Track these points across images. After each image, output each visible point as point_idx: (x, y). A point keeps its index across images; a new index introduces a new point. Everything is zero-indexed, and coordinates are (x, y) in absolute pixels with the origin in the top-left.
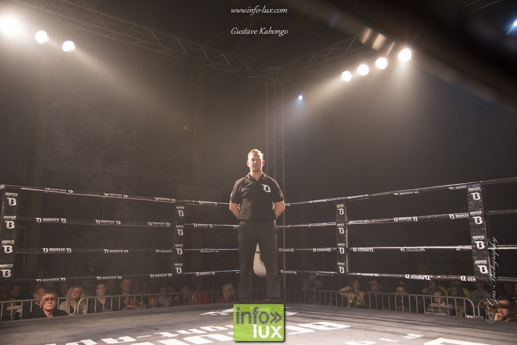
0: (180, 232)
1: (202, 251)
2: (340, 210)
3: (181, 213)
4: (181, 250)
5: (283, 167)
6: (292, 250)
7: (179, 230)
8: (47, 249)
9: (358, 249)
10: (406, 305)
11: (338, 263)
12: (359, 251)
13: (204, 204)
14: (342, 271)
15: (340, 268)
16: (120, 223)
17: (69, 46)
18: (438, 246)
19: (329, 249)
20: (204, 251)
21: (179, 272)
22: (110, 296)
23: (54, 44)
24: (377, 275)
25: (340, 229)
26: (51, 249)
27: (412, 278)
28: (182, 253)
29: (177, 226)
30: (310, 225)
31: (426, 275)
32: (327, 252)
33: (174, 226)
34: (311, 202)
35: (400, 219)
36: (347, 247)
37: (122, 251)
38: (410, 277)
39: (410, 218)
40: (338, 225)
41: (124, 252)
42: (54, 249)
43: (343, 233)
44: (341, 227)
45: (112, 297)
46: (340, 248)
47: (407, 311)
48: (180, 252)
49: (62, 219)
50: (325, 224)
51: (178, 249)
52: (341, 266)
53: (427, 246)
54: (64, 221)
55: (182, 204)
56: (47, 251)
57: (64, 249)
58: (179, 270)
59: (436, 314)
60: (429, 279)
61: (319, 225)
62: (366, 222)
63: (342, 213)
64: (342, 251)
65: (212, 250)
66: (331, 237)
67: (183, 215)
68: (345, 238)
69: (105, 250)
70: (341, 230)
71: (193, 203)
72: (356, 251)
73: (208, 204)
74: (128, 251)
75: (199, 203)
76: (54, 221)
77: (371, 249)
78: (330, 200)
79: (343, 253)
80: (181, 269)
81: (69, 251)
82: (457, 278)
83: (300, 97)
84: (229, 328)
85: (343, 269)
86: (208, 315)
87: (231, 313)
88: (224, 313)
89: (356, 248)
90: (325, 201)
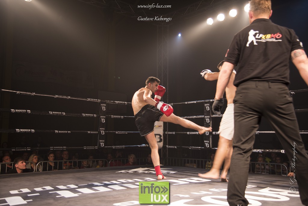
0: (103, 120)
1: (117, 133)
2: (207, 107)
3: (104, 108)
4: (104, 132)
5: (168, 80)
6: (174, 133)
7: (102, 119)
8: (19, 130)
9: (216, 132)
11: (205, 141)
12: (216, 134)
13: (118, 103)
14: (207, 146)
16: (65, 114)
18: (267, 131)
19: (197, 133)
20: (118, 132)
21: (102, 145)
22: (57, 161)
26: (21, 130)
28: (104, 134)
29: (101, 117)
31: (259, 149)
33: (99, 117)
34: (186, 103)
37: (67, 132)
40: (205, 117)
41: (68, 132)
42: (23, 130)
43: (209, 122)
44: (207, 118)
45: (58, 161)
48: (103, 133)
49: (28, 111)
51: (102, 131)
52: (207, 143)
53: (260, 131)
54: (29, 112)
55: (105, 103)
56: (19, 131)
57: (30, 130)
58: (102, 144)
59: (263, 173)
60: (261, 152)
63: (208, 109)
65: (123, 132)
67: (105, 110)
68: (210, 125)
69: (56, 131)
71: (112, 102)
72: (214, 134)
74: (70, 132)
75: (115, 103)
76: (23, 112)
78: (199, 101)
79: (208, 134)
80: (103, 144)
81: (33, 132)
82: (279, 151)
83: (180, 35)
84: (135, 181)
85: (208, 144)
86: (121, 172)
87: (136, 172)
88: (131, 171)
89: (215, 132)
90: (195, 102)
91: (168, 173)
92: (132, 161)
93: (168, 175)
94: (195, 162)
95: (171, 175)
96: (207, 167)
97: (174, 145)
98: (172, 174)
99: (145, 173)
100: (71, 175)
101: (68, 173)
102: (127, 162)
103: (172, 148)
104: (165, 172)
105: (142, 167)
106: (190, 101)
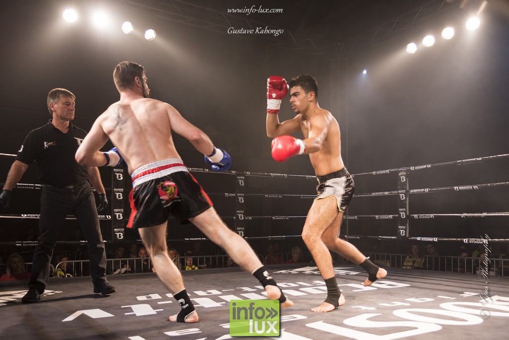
1: (273, 218)
2: (402, 177)
3: (242, 183)
4: (242, 216)
6: (356, 217)
7: (240, 198)
9: (419, 215)
10: (462, 266)
11: (399, 227)
13: (275, 176)
14: (403, 234)
15: (402, 231)
17: (150, 34)
19: (391, 216)
20: (276, 218)
23: (137, 33)
24: (436, 239)
25: (401, 195)
27: (470, 242)
28: (243, 218)
30: (374, 194)
32: (389, 219)
34: (374, 173)
35: (460, 188)
36: (408, 213)
38: (468, 241)
39: (471, 187)
40: (399, 191)
43: (404, 198)
44: (402, 193)
46: (402, 213)
47: (462, 272)
48: (241, 218)
50: (386, 193)
51: (240, 215)
52: (402, 229)
55: (243, 175)
61: (381, 193)
62: (427, 190)
63: (403, 180)
64: (403, 215)
65: (282, 218)
66: (393, 205)
67: (243, 185)
68: (406, 204)
70: (403, 197)
71: (265, 175)
72: (417, 218)
73: (279, 176)
75: (270, 175)
77: (432, 216)
78: (393, 170)
79: (404, 217)
83: (365, 72)
84: (300, 285)
85: (404, 231)
86: (281, 273)
87: (301, 272)
88: (295, 271)
89: (417, 215)
90: (388, 171)
91: (347, 275)
92: (296, 258)
93: (347, 277)
94: (388, 258)
95: (350, 277)
96: (406, 266)
97: (357, 235)
98: (352, 275)
99: (314, 274)
100: (213, 276)
101: (209, 273)
102: (291, 257)
103: (354, 239)
104: (343, 273)
105: (310, 266)
106: (380, 170)
